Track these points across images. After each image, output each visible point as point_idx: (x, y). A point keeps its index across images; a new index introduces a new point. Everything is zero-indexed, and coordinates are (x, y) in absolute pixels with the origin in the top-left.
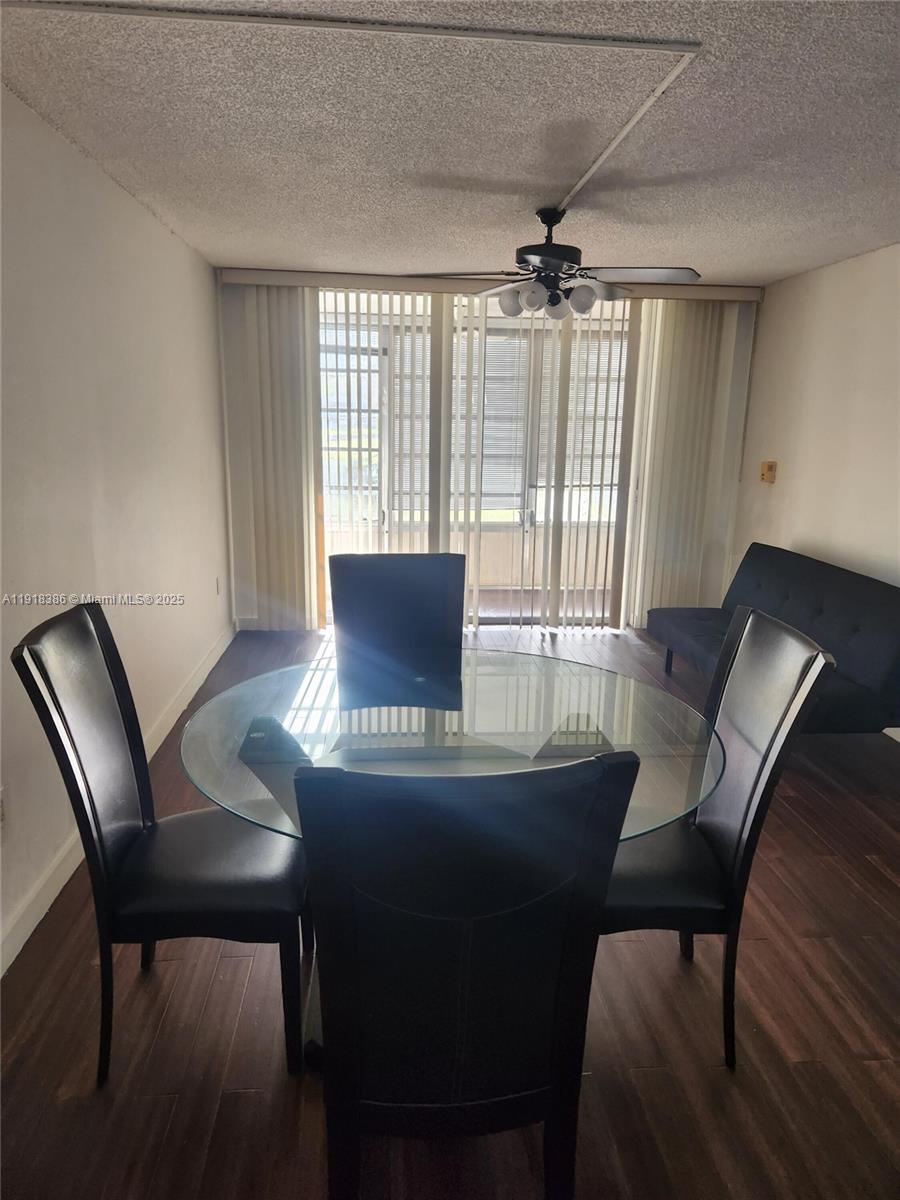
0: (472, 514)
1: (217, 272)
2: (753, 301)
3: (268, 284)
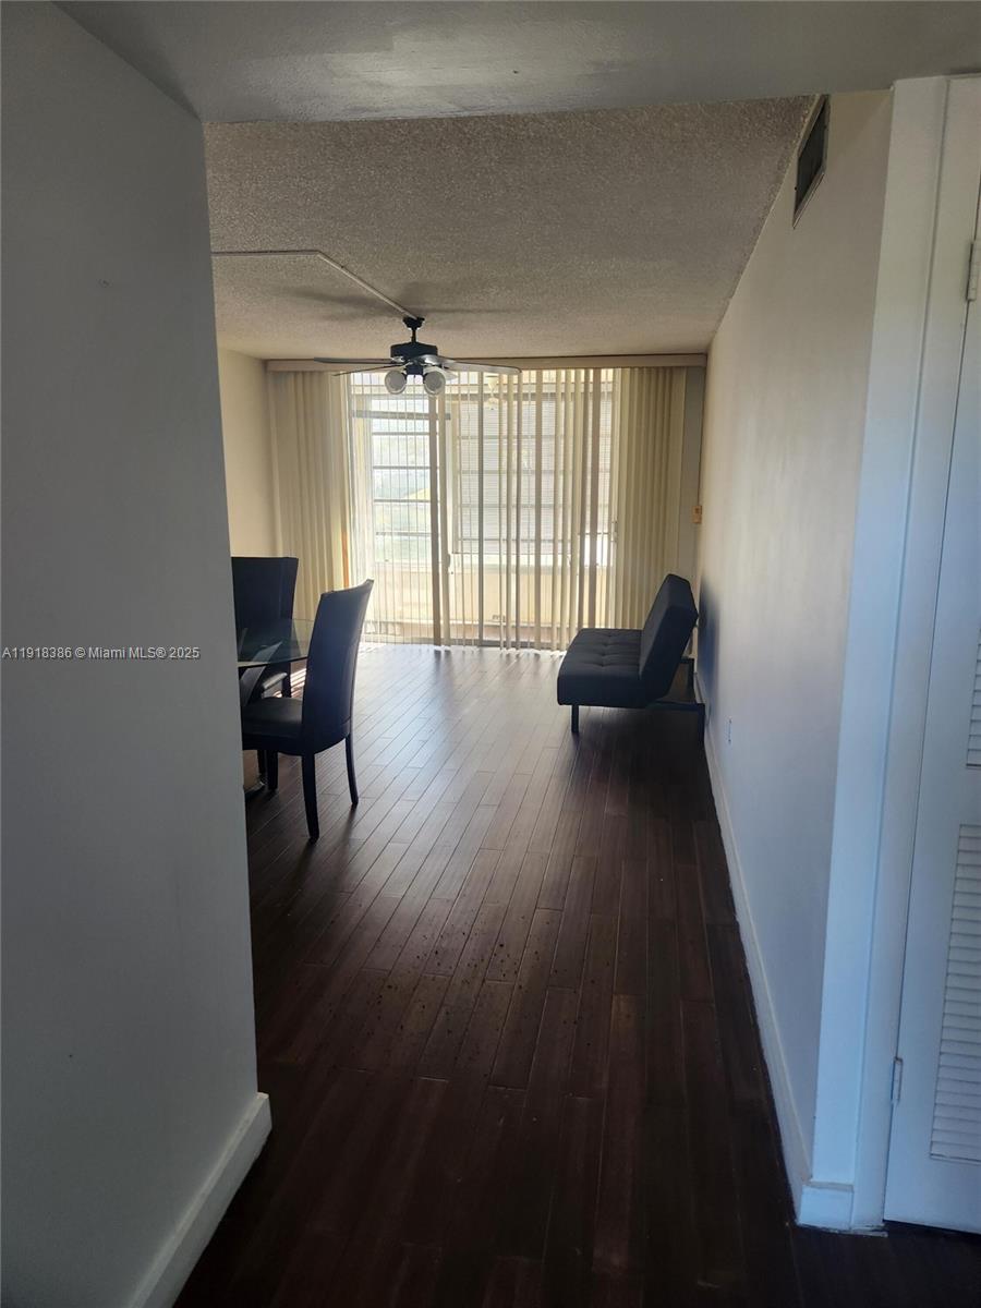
0: (514, 558)
1: (265, 363)
2: (701, 367)
3: (303, 370)
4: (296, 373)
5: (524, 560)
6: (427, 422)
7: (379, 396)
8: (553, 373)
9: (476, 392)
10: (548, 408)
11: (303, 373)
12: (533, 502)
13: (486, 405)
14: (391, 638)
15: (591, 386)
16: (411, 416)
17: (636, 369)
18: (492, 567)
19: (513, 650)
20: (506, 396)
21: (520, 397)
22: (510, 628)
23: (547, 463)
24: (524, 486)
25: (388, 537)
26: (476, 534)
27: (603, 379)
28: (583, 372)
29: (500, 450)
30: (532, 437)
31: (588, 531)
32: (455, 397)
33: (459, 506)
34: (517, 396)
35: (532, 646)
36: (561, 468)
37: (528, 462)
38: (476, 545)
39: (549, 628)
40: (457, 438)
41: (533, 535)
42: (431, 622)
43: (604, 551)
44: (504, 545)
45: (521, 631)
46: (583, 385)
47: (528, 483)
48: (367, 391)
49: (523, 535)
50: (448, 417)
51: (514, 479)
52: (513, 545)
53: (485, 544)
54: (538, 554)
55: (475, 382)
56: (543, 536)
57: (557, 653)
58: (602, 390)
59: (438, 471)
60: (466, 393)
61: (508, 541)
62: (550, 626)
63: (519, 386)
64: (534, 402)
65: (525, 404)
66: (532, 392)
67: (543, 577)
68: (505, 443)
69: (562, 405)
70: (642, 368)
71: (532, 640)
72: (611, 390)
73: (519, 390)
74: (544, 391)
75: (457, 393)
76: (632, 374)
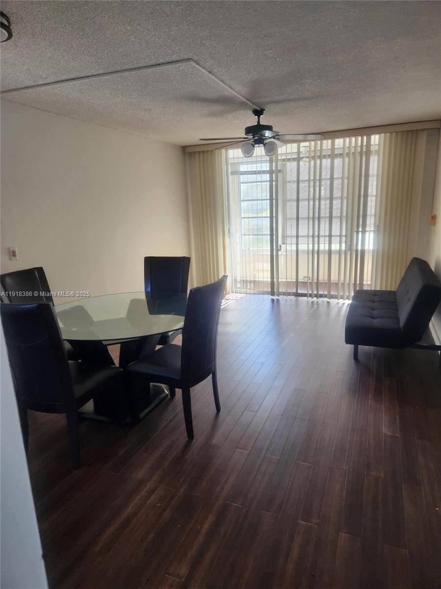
0: (316, 246)
1: (183, 148)
2: (437, 128)
3: (203, 150)
4: (199, 152)
5: (322, 247)
6: (268, 175)
7: (243, 163)
8: (341, 140)
9: (296, 157)
10: (338, 162)
11: (203, 152)
12: (328, 215)
13: (301, 163)
14: (248, 291)
15: (364, 148)
16: (260, 172)
17: (394, 134)
18: (303, 251)
19: (315, 298)
20: (313, 158)
21: (321, 157)
22: (314, 284)
23: (337, 193)
24: (322, 207)
25: (247, 237)
26: (295, 234)
27: (372, 143)
28: (360, 138)
29: (309, 188)
30: (328, 179)
31: (360, 230)
32: (284, 160)
33: (285, 219)
35: (325, 296)
36: (345, 195)
37: (325, 193)
38: (294, 239)
39: (337, 284)
40: (285, 182)
41: (327, 233)
42: (270, 280)
43: (369, 241)
44: (311, 239)
45: (319, 285)
46: (360, 148)
47: (325, 204)
48: (236, 161)
49: (322, 233)
50: (280, 171)
51: (317, 203)
52: (316, 239)
53: (300, 239)
54: (330, 243)
55: (296, 150)
56: (333, 233)
57: (341, 301)
58: (371, 150)
59: (274, 201)
60: (290, 157)
61: (313, 236)
62: (337, 282)
63: (321, 150)
64: (330, 159)
65: (324, 161)
66: (329, 154)
67: (333, 256)
68: (312, 184)
69: (347, 160)
70: (397, 132)
71: (326, 293)
72: (377, 149)
73: (321, 153)
74: (336, 153)
75: (285, 158)
76: (391, 136)
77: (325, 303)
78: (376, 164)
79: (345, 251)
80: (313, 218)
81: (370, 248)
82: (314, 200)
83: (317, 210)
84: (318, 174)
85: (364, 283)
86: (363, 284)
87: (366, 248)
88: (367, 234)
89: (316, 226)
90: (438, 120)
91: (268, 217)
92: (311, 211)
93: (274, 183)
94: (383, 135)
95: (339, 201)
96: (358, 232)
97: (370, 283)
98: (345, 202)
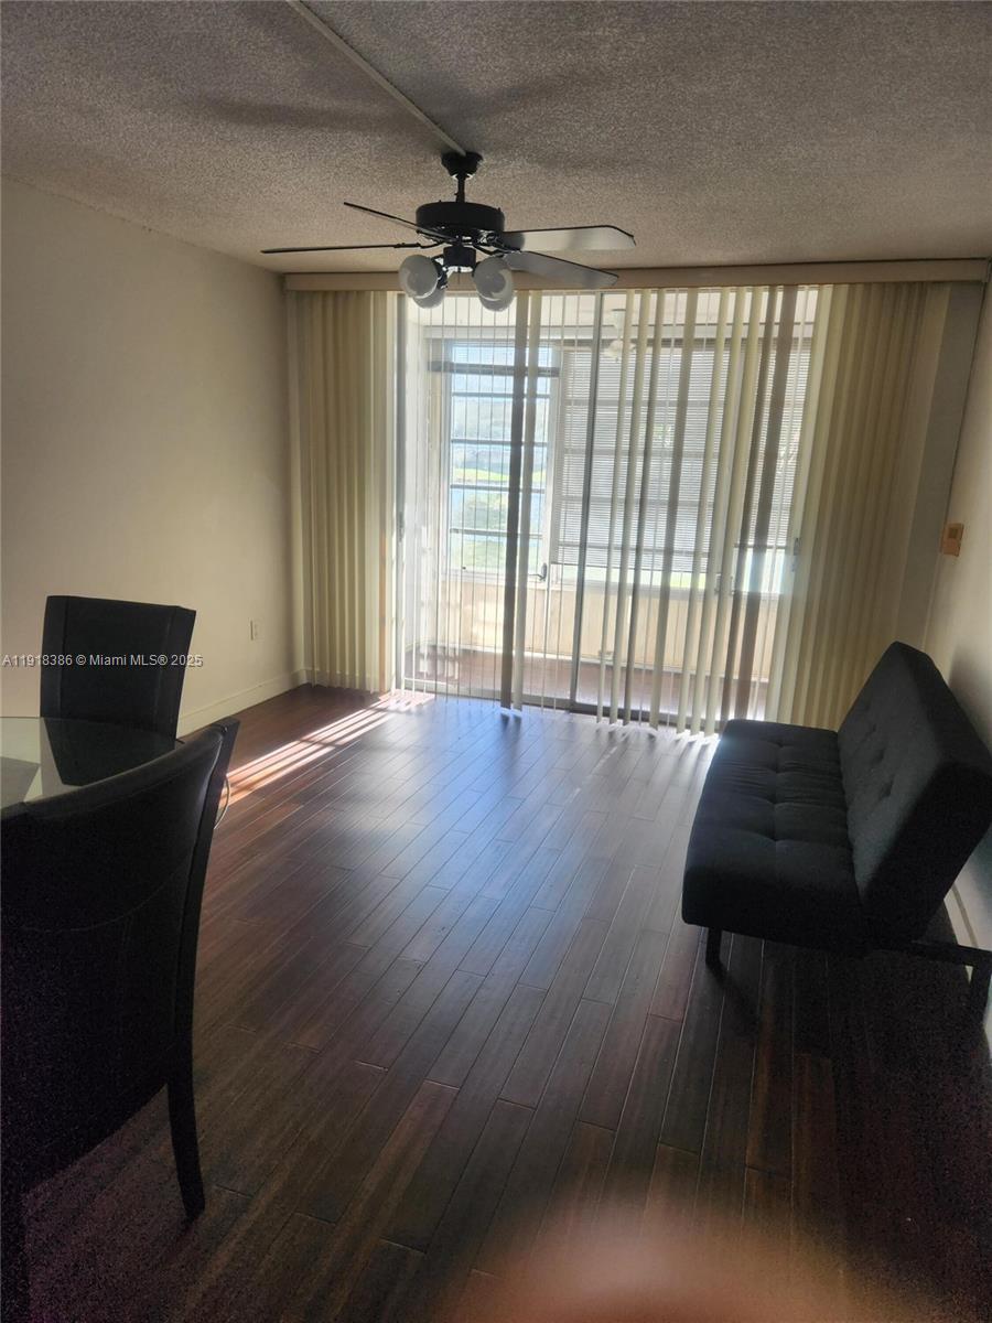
0: (630, 574)
1: (282, 278)
2: (978, 283)
3: (334, 288)
4: (325, 293)
5: (645, 579)
6: (511, 379)
8: (715, 296)
9: (591, 337)
10: (701, 360)
11: (336, 293)
12: (666, 498)
13: (603, 355)
14: (443, 685)
15: (776, 329)
17: (860, 288)
18: (596, 586)
19: (619, 722)
20: (636, 342)
21: (657, 343)
24: (653, 473)
26: (576, 538)
28: (765, 295)
29: (620, 422)
30: (671, 404)
31: (751, 542)
34: (652, 343)
35: (645, 718)
36: (715, 449)
37: (664, 438)
38: (575, 553)
39: (678, 676)
41: (661, 544)
44: (617, 556)
45: (633, 675)
46: (762, 328)
47: (660, 468)
49: (648, 542)
51: (639, 463)
52: (632, 557)
53: (589, 552)
54: (667, 570)
55: (589, 319)
56: (677, 545)
57: (686, 735)
58: (794, 335)
59: (523, 448)
60: (573, 337)
61: (624, 549)
62: (680, 671)
63: (657, 326)
64: (680, 350)
65: (664, 353)
66: (677, 337)
67: (673, 605)
68: (628, 412)
69: (725, 357)
70: (868, 285)
71: (647, 708)
72: (810, 336)
73: (656, 333)
74: (697, 335)
75: (560, 338)
76: (851, 297)
77: (644, 739)
78: (804, 375)
79: (706, 594)
80: (627, 502)
81: (773, 592)
82: (631, 453)
83: (638, 484)
84: (645, 389)
85: (753, 679)
86: (750, 681)
87: (764, 590)
88: (769, 554)
89: (634, 523)
90: (983, 259)
91: (505, 489)
92: (622, 482)
93: (525, 400)
94: (828, 290)
95: (699, 464)
96: (743, 547)
97: (767, 680)
98: (714, 464)
